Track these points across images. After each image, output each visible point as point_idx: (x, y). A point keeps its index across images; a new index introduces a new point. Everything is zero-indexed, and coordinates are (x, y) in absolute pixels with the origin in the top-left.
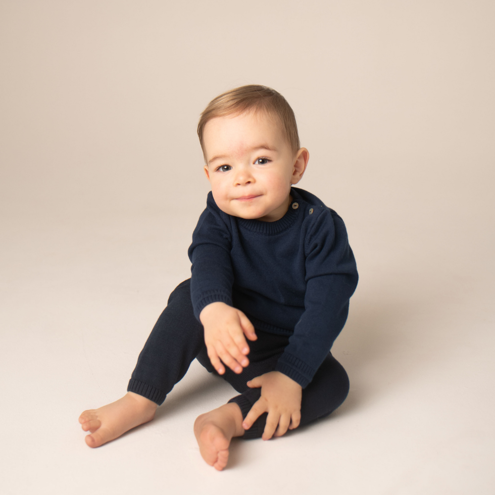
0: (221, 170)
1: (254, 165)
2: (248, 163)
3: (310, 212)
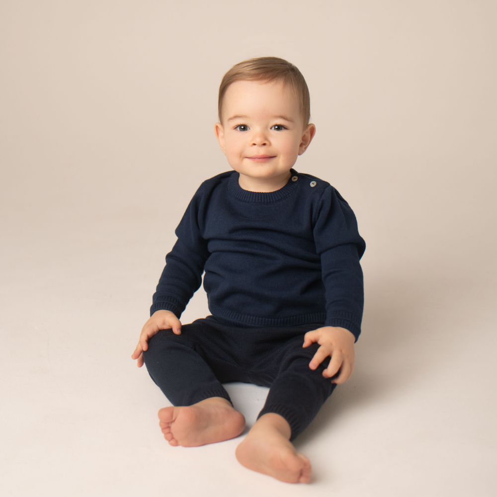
1: (271, 130)
2: (267, 127)
3: (313, 184)
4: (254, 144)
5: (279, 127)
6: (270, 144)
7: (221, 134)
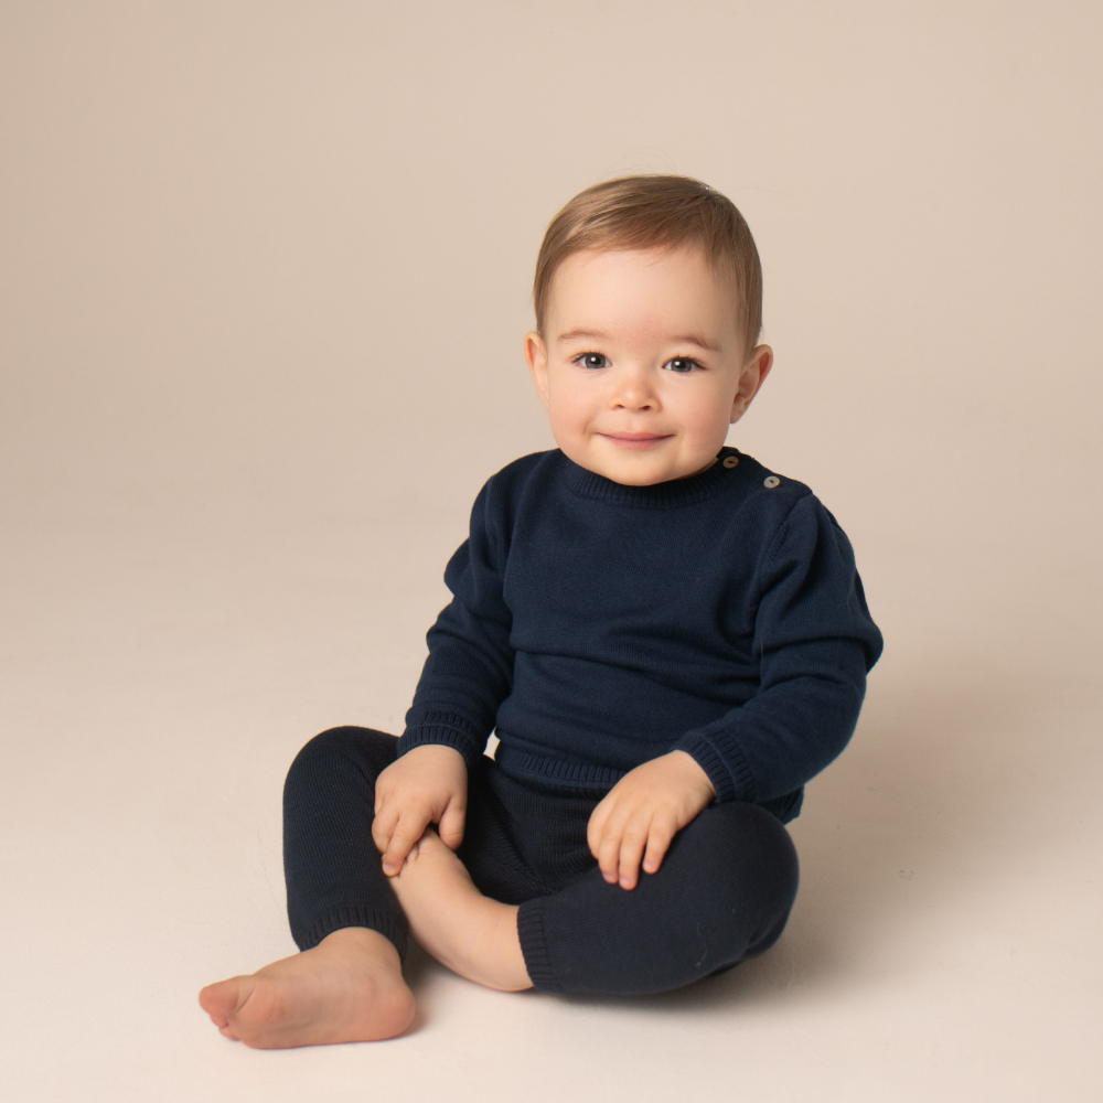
0: (583, 362)
1: (664, 371)
3: (770, 483)
4: (620, 406)
5: (684, 364)
6: (660, 408)
7: (539, 359)
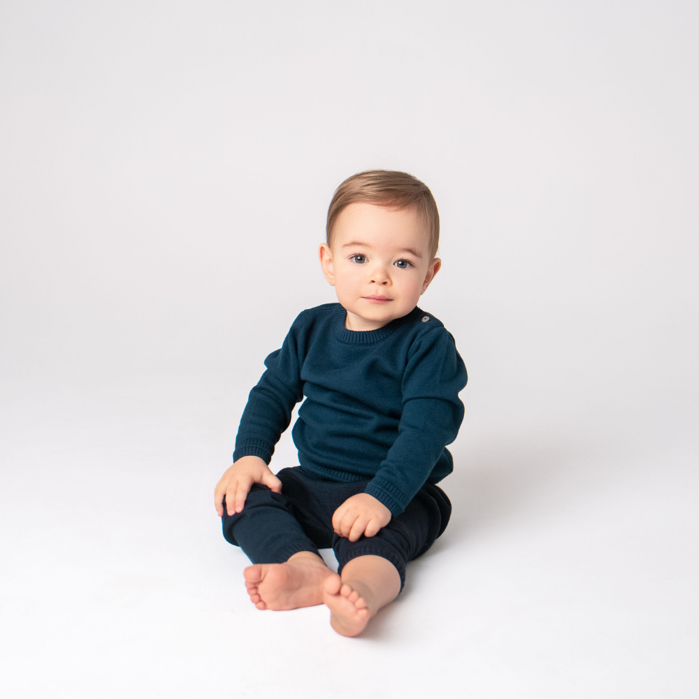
0: (354, 259)
1: (394, 266)
2: (389, 263)
4: (373, 282)
5: (403, 263)
6: (391, 284)
